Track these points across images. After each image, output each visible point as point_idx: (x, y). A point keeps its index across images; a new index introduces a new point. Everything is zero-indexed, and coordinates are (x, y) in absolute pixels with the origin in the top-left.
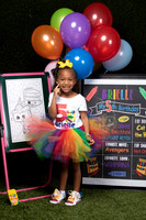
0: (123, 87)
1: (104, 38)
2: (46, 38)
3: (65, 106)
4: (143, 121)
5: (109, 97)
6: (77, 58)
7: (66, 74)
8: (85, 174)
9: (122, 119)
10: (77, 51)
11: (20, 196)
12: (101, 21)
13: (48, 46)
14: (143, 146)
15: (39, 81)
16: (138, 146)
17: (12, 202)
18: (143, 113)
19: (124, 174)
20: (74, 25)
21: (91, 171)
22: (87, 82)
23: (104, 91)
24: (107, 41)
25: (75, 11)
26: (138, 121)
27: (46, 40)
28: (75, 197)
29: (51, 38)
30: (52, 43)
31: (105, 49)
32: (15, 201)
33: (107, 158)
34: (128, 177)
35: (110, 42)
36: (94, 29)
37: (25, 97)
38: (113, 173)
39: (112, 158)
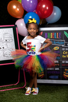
1: (44, 6)
2: (14, 7)
4: (66, 49)
5: (49, 37)
6: (30, 17)
9: (56, 48)
10: (30, 13)
14: (67, 62)
16: (64, 62)
18: (66, 45)
19: (57, 77)
21: (40, 76)
23: (46, 34)
26: (64, 49)
29: (17, 7)
31: (46, 12)
33: (48, 69)
34: (59, 79)
35: (47, 8)
37: (4, 38)
38: (51, 77)
39: (51, 69)
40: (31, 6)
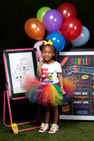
0: (84, 56)
1: (71, 25)
2: (34, 26)
3: (47, 70)
5: (76, 63)
6: (54, 39)
7: (47, 49)
8: (61, 113)
9: (84, 77)
10: (54, 34)
11: (20, 128)
12: (69, 14)
13: (35, 31)
15: (30, 54)
17: (14, 131)
19: (86, 112)
20: (51, 17)
21: (65, 111)
22: (61, 54)
23: (72, 59)
24: (73, 27)
25: (52, 8)
27: (34, 28)
28: (55, 128)
29: (37, 26)
30: (38, 29)
31: (72, 33)
32: (16, 131)
33: (75, 102)
34: (88, 114)
35: (75, 28)
36: (64, 20)
37: (21, 64)
38: (79, 112)
39: (78, 102)
40: (54, 25)
